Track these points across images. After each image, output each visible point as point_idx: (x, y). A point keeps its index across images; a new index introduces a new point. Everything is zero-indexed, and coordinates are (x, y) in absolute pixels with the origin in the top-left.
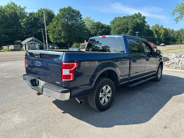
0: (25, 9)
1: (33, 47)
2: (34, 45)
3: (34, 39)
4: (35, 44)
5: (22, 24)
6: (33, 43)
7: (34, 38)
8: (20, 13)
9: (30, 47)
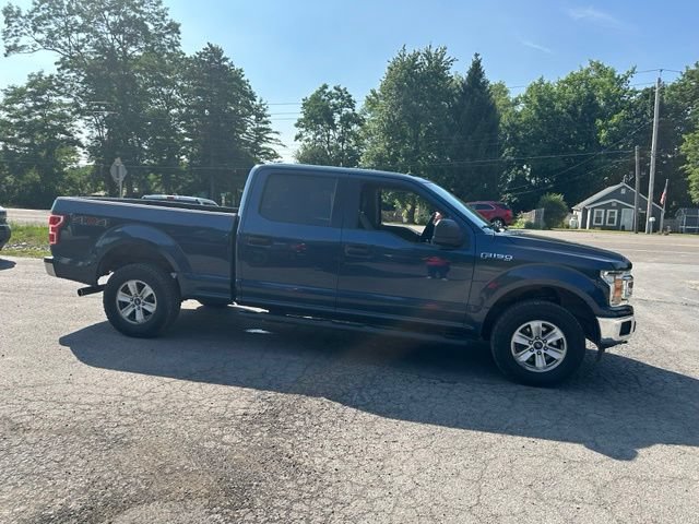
0: (629, 79)
1: (611, 221)
2: (616, 211)
3: (623, 191)
4: (619, 207)
5: (604, 134)
6: (614, 205)
7: (624, 187)
8: (608, 97)
9: (598, 220)
